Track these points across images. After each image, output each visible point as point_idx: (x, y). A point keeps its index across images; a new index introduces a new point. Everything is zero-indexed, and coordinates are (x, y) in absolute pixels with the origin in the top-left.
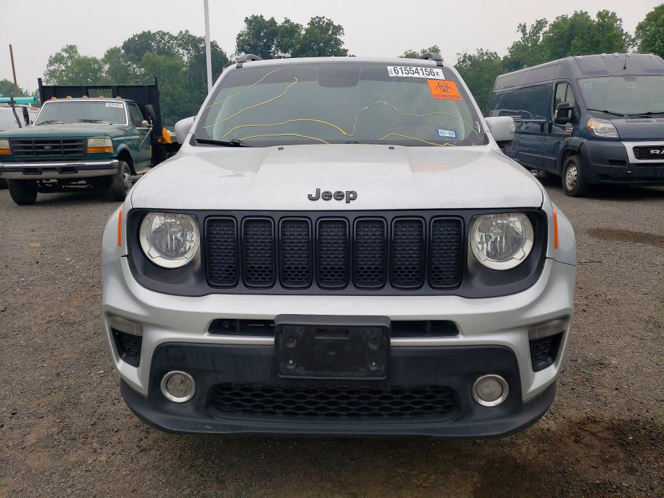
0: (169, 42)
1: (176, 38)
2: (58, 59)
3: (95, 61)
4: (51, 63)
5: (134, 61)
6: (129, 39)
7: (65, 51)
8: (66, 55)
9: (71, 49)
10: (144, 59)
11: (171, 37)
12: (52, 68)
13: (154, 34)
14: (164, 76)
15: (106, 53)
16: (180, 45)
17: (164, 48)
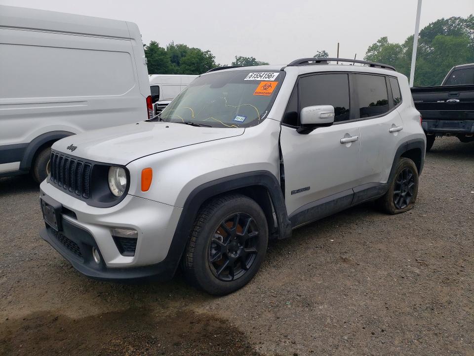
0: (459, 25)
1: (466, 21)
2: (374, 48)
3: (397, 46)
4: (369, 51)
5: (426, 43)
6: (425, 28)
7: (379, 41)
8: (379, 44)
9: (384, 39)
10: (434, 41)
11: (462, 21)
12: (369, 54)
13: (447, 20)
14: (449, 52)
15: (407, 40)
16: (467, 26)
17: (453, 30)
